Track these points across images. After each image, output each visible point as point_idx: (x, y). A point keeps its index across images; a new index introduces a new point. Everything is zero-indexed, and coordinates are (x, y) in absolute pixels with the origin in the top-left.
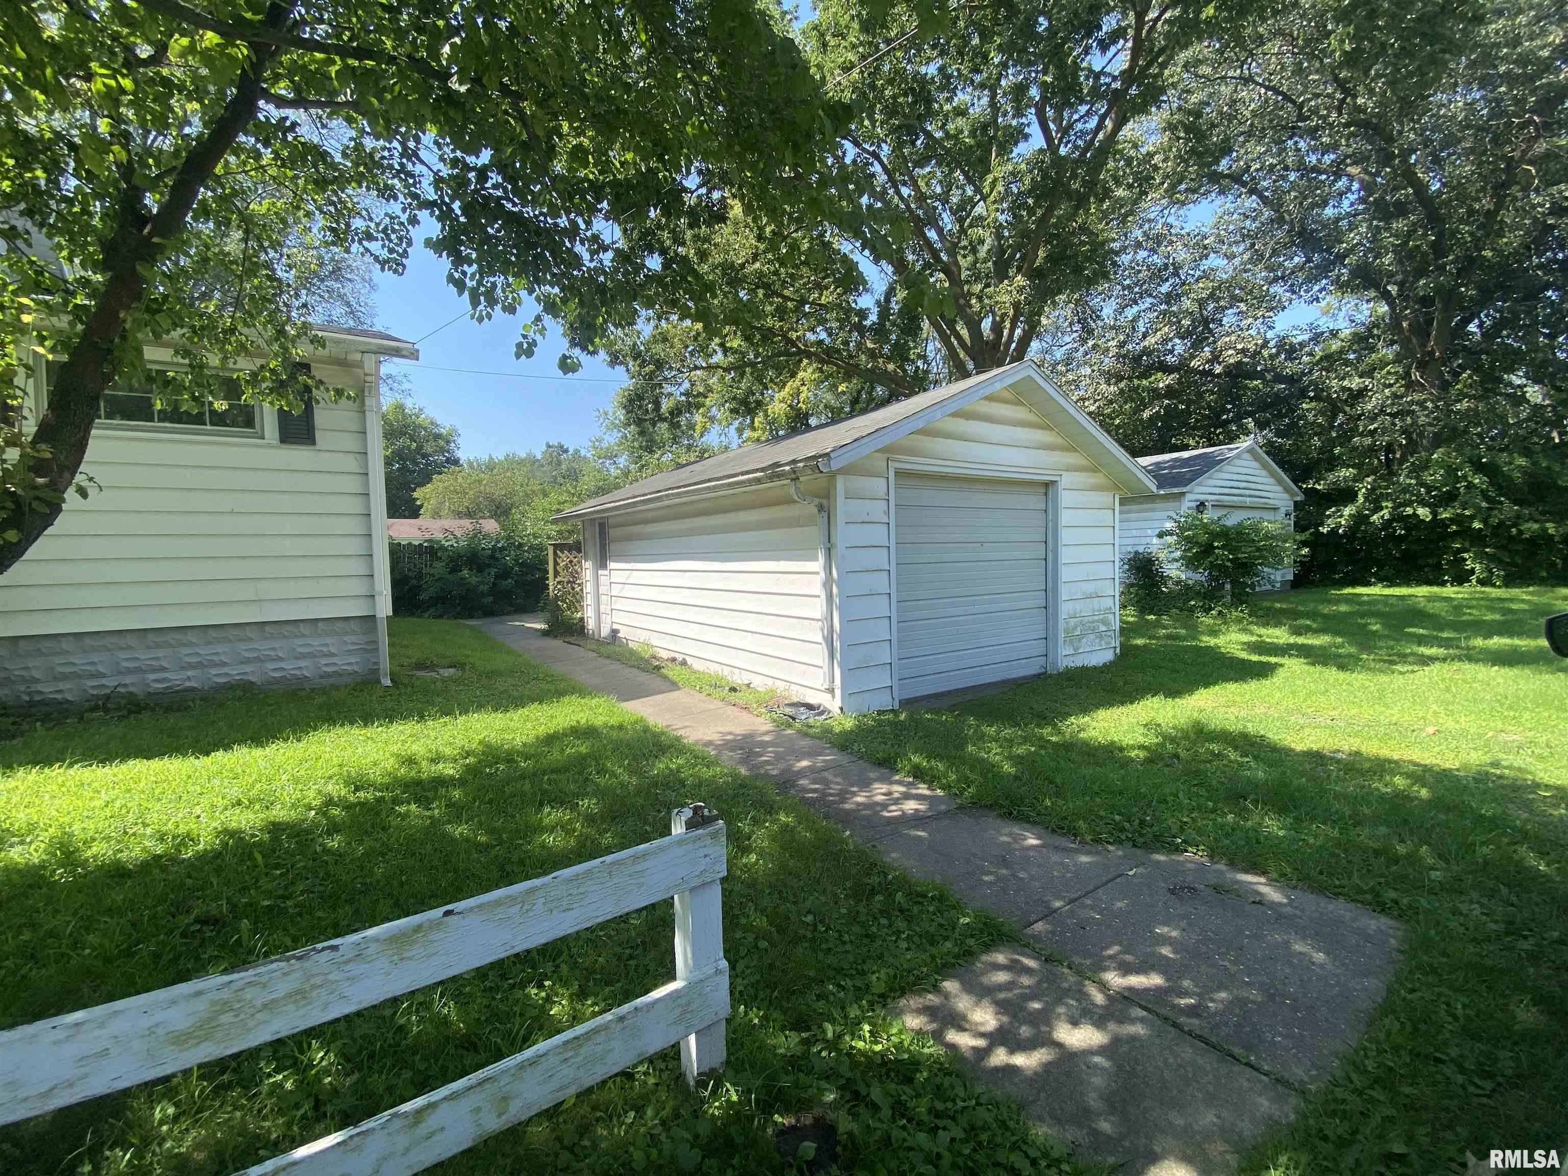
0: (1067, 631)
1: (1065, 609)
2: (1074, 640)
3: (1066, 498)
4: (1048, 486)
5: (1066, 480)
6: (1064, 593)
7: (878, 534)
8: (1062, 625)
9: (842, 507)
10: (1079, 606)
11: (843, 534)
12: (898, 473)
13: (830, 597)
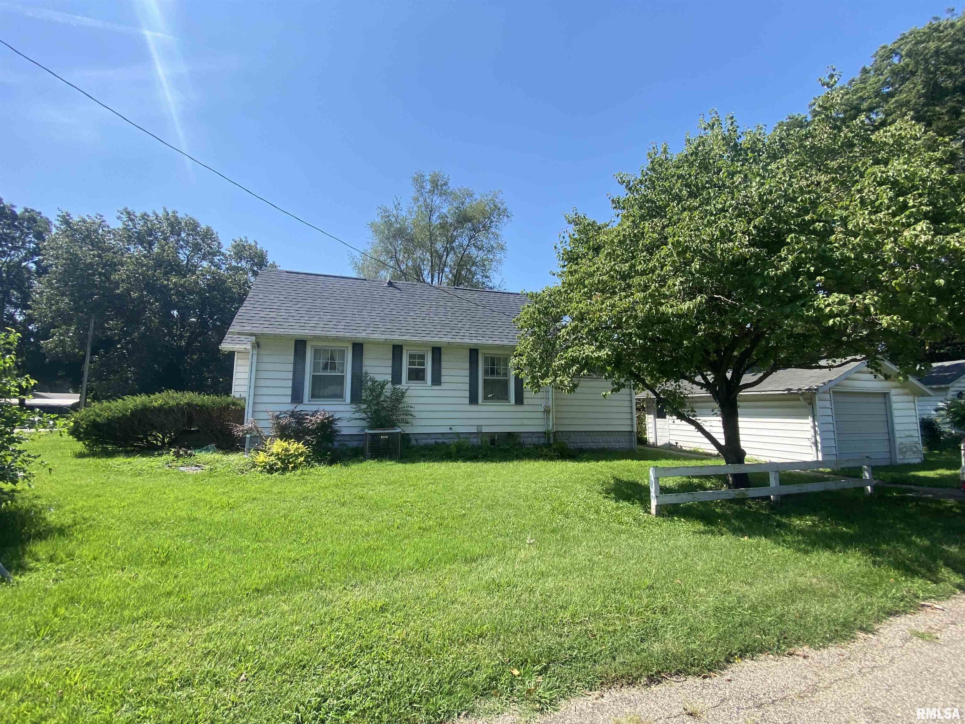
0: (899, 449)
1: (898, 441)
2: (903, 453)
3: (894, 398)
4: (885, 395)
5: (893, 391)
6: (897, 434)
7: (829, 412)
8: (897, 446)
9: (818, 403)
10: (903, 440)
11: (819, 412)
12: (833, 392)
13: (815, 431)
